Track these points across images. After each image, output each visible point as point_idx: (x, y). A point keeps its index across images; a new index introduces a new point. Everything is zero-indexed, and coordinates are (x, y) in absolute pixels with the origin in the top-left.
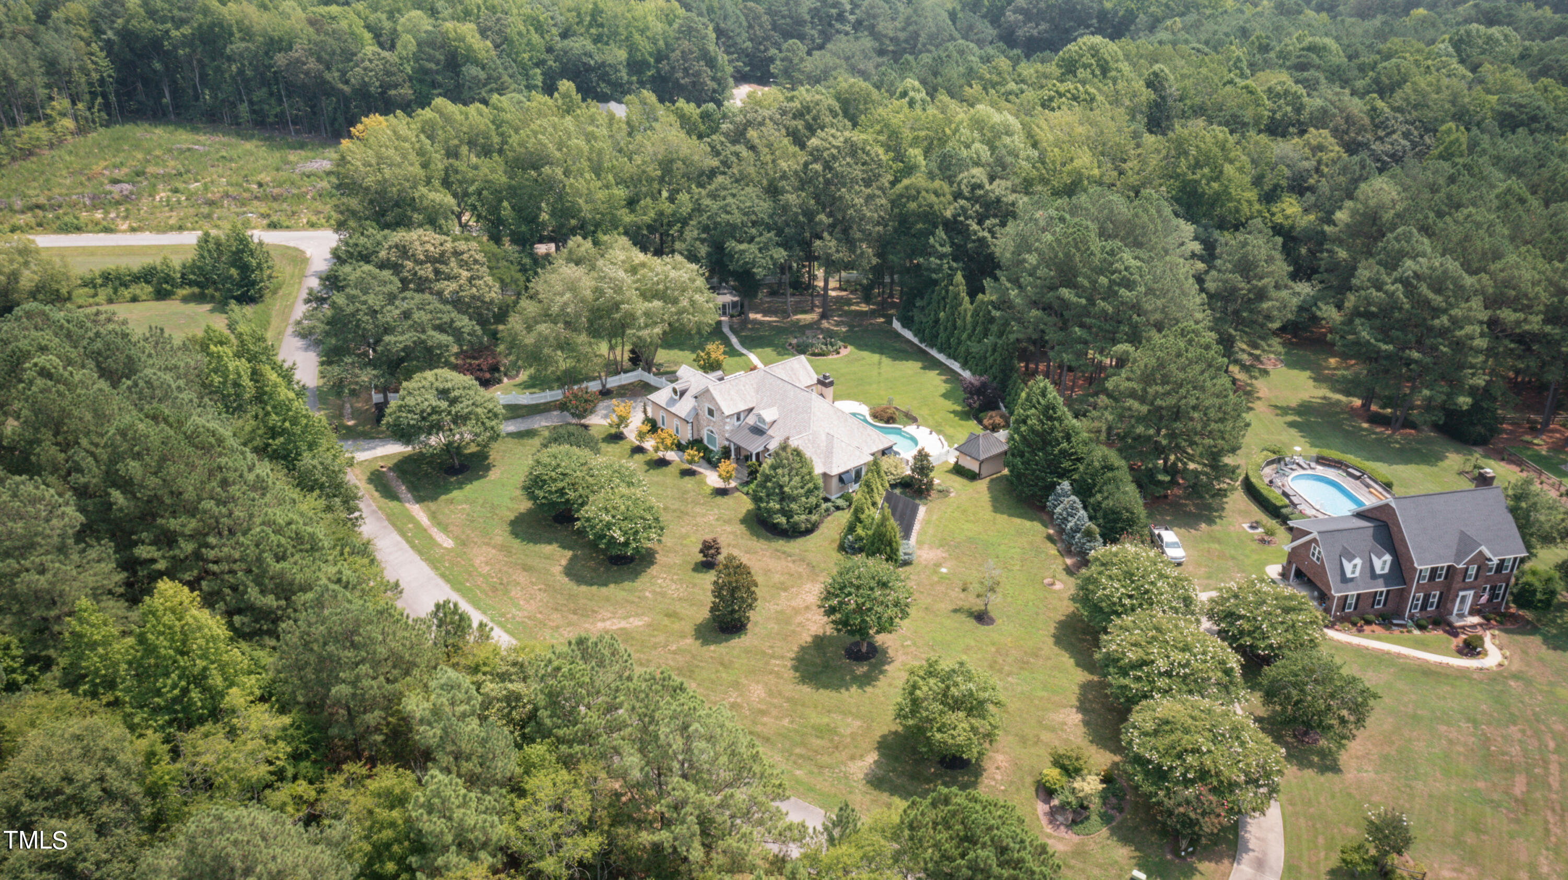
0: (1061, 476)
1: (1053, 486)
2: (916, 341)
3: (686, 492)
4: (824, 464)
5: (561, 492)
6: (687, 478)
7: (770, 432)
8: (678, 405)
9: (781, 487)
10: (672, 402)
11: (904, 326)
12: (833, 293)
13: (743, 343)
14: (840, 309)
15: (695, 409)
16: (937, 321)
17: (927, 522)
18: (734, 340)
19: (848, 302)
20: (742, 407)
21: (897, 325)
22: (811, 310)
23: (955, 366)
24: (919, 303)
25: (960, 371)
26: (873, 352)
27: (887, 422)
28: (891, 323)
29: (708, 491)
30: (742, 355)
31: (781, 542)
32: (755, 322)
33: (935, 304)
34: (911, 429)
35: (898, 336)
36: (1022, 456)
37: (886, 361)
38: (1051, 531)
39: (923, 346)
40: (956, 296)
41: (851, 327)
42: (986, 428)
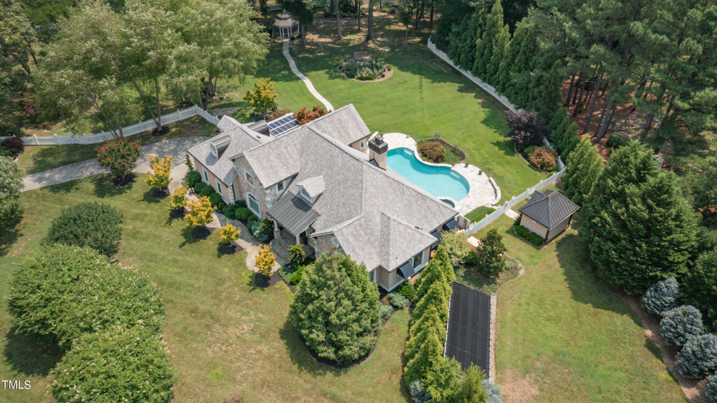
0: (665, 269)
1: (655, 280)
2: (451, 63)
3: (221, 282)
4: (380, 254)
5: (43, 322)
6: (225, 257)
7: (316, 207)
8: (217, 164)
9: (327, 314)
10: (212, 159)
11: (438, 48)
12: (375, 14)
13: (299, 67)
14: (381, 29)
15: (234, 171)
16: (473, 47)
17: (502, 323)
18: (292, 63)
19: (389, 22)
20: (284, 175)
21: (431, 46)
22: (359, 31)
23: (491, 90)
24: (454, 29)
25: (496, 95)
26: (414, 73)
27: (436, 161)
28: (425, 42)
29: (247, 280)
30: (298, 79)
31: (329, 375)
32: (312, 43)
33: (470, 31)
34: (459, 168)
35: (433, 56)
36: (615, 240)
37: (426, 82)
38: (649, 333)
39: (457, 68)
40: (494, 24)
41: (393, 48)
42: (533, 166)
